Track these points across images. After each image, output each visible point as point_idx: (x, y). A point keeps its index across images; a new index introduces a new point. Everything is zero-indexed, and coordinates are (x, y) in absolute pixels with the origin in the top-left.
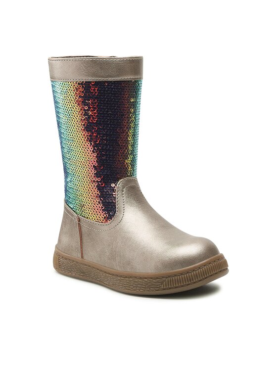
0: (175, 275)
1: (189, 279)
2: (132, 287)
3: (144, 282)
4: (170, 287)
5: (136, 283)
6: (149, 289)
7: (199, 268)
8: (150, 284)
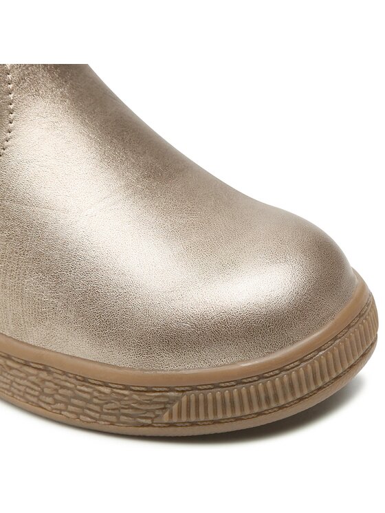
0: (216, 386)
1: (263, 396)
2: (49, 400)
3: (96, 394)
4: (193, 419)
5: (69, 393)
6: (113, 419)
7: (302, 360)
8: (118, 405)
